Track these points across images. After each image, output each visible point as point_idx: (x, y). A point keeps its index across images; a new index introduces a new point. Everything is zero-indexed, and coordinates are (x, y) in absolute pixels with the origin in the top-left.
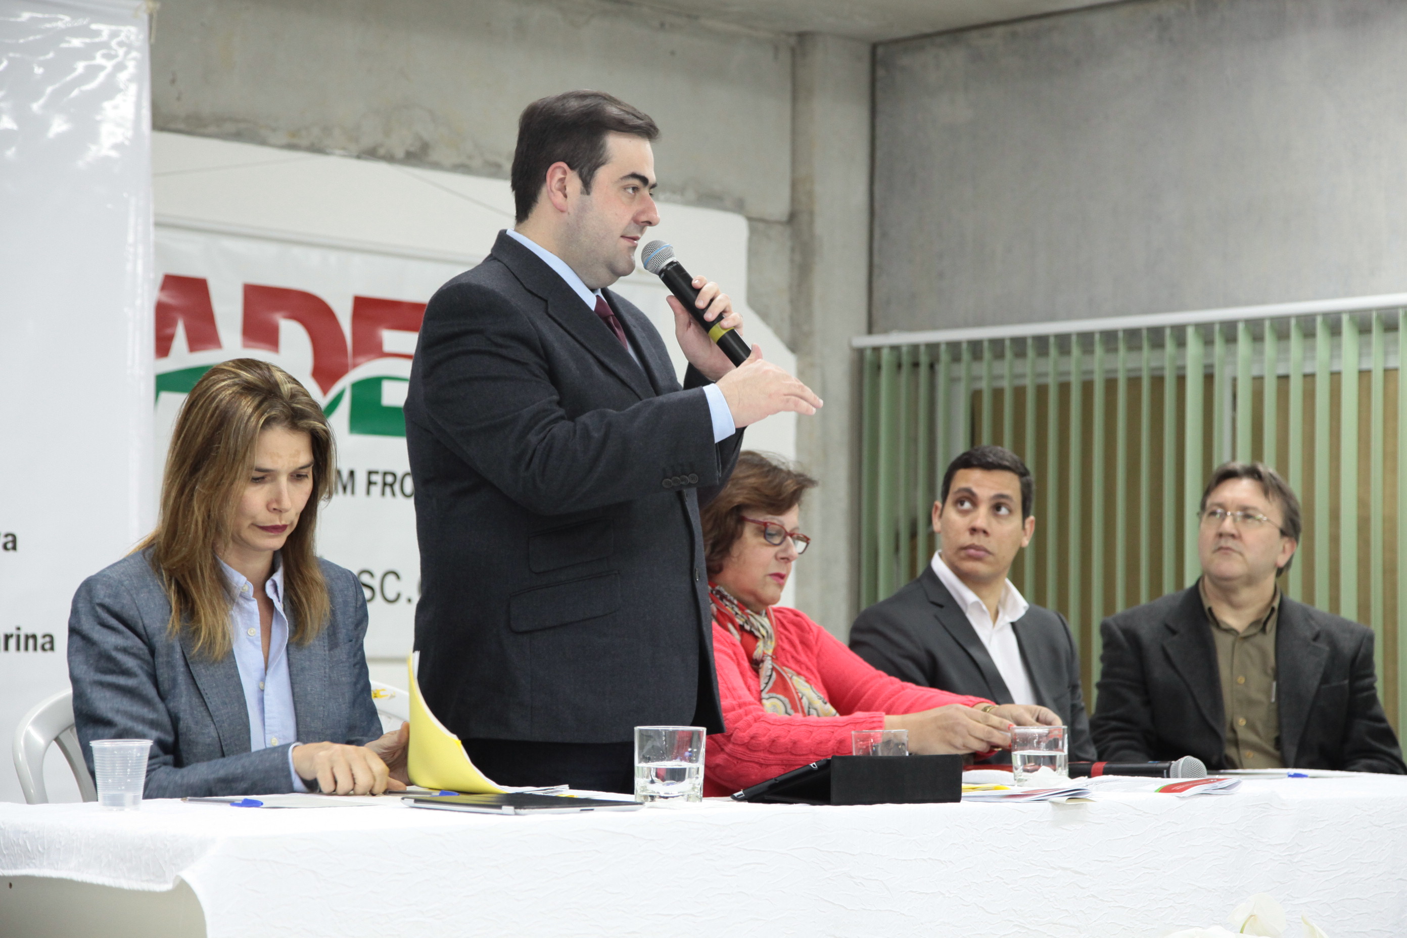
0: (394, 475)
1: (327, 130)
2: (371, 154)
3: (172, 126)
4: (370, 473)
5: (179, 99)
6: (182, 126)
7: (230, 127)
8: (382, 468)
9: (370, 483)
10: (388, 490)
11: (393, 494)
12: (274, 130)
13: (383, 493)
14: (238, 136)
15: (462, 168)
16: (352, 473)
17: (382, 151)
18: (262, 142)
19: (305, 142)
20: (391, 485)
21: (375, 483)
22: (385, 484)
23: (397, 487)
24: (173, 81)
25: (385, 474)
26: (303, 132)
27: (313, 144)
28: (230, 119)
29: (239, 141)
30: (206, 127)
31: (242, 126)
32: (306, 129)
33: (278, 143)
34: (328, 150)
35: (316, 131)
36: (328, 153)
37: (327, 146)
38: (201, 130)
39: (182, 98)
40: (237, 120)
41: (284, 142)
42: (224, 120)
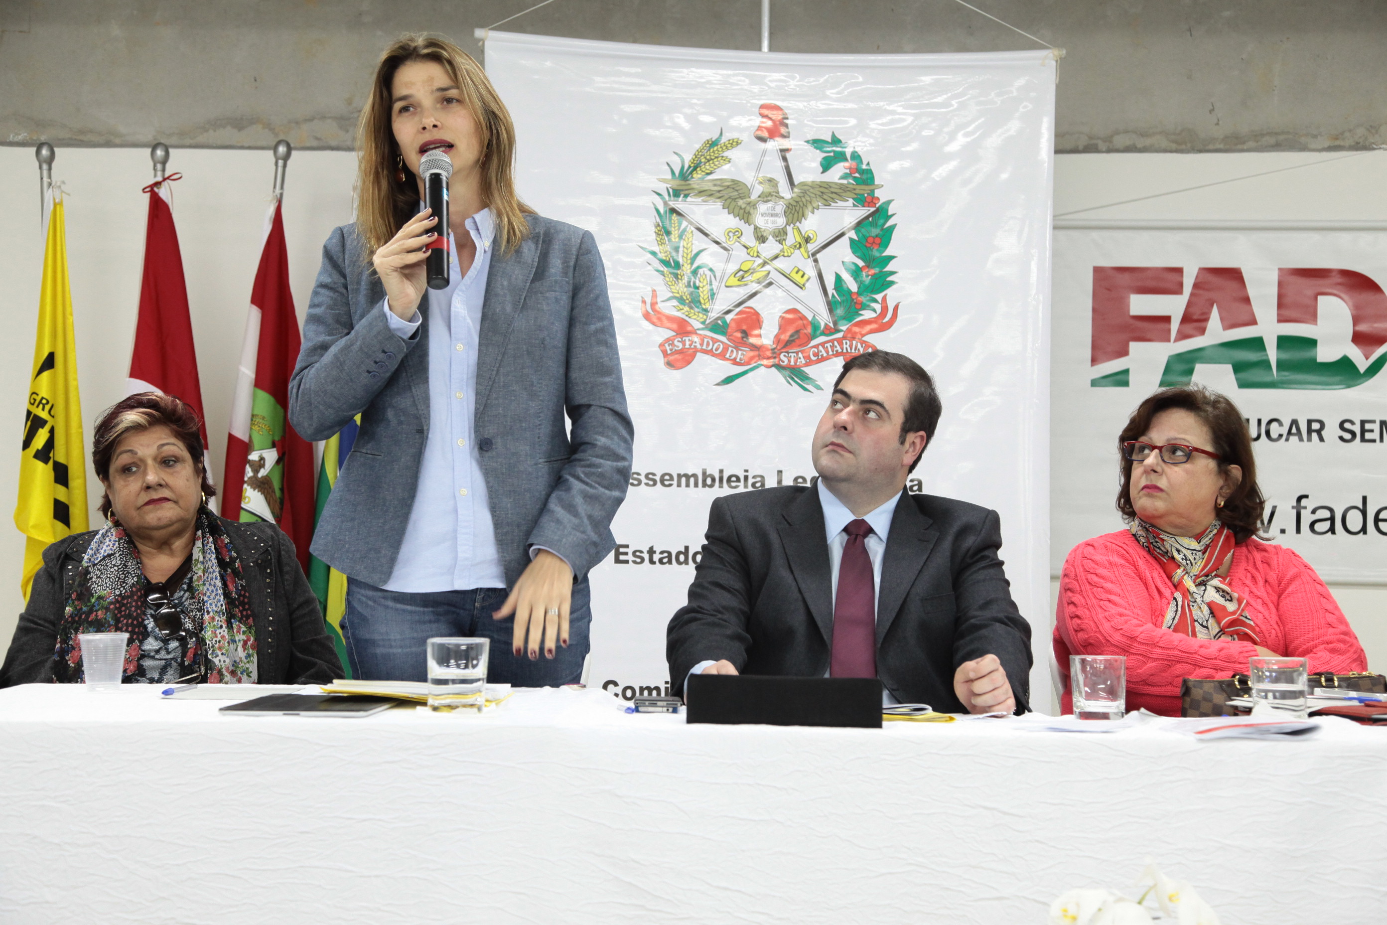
1: (1373, 129)
3: (1211, 147)
5: (1217, 124)
6: (1221, 146)
7: (1272, 140)
12: (1315, 136)
14: (1277, 147)
18: (1304, 148)
19: (1347, 143)
24: (1212, 111)
26: (1347, 134)
27: (1358, 143)
28: (1270, 134)
29: (1278, 151)
30: (1244, 143)
31: (1281, 137)
32: (1350, 131)
33: (1320, 147)
34: (1375, 146)
35: (1360, 131)
36: (1374, 149)
37: (1374, 143)
38: (1240, 147)
39: (1220, 122)
40: (1276, 134)
41: (1326, 145)
42: (1263, 135)
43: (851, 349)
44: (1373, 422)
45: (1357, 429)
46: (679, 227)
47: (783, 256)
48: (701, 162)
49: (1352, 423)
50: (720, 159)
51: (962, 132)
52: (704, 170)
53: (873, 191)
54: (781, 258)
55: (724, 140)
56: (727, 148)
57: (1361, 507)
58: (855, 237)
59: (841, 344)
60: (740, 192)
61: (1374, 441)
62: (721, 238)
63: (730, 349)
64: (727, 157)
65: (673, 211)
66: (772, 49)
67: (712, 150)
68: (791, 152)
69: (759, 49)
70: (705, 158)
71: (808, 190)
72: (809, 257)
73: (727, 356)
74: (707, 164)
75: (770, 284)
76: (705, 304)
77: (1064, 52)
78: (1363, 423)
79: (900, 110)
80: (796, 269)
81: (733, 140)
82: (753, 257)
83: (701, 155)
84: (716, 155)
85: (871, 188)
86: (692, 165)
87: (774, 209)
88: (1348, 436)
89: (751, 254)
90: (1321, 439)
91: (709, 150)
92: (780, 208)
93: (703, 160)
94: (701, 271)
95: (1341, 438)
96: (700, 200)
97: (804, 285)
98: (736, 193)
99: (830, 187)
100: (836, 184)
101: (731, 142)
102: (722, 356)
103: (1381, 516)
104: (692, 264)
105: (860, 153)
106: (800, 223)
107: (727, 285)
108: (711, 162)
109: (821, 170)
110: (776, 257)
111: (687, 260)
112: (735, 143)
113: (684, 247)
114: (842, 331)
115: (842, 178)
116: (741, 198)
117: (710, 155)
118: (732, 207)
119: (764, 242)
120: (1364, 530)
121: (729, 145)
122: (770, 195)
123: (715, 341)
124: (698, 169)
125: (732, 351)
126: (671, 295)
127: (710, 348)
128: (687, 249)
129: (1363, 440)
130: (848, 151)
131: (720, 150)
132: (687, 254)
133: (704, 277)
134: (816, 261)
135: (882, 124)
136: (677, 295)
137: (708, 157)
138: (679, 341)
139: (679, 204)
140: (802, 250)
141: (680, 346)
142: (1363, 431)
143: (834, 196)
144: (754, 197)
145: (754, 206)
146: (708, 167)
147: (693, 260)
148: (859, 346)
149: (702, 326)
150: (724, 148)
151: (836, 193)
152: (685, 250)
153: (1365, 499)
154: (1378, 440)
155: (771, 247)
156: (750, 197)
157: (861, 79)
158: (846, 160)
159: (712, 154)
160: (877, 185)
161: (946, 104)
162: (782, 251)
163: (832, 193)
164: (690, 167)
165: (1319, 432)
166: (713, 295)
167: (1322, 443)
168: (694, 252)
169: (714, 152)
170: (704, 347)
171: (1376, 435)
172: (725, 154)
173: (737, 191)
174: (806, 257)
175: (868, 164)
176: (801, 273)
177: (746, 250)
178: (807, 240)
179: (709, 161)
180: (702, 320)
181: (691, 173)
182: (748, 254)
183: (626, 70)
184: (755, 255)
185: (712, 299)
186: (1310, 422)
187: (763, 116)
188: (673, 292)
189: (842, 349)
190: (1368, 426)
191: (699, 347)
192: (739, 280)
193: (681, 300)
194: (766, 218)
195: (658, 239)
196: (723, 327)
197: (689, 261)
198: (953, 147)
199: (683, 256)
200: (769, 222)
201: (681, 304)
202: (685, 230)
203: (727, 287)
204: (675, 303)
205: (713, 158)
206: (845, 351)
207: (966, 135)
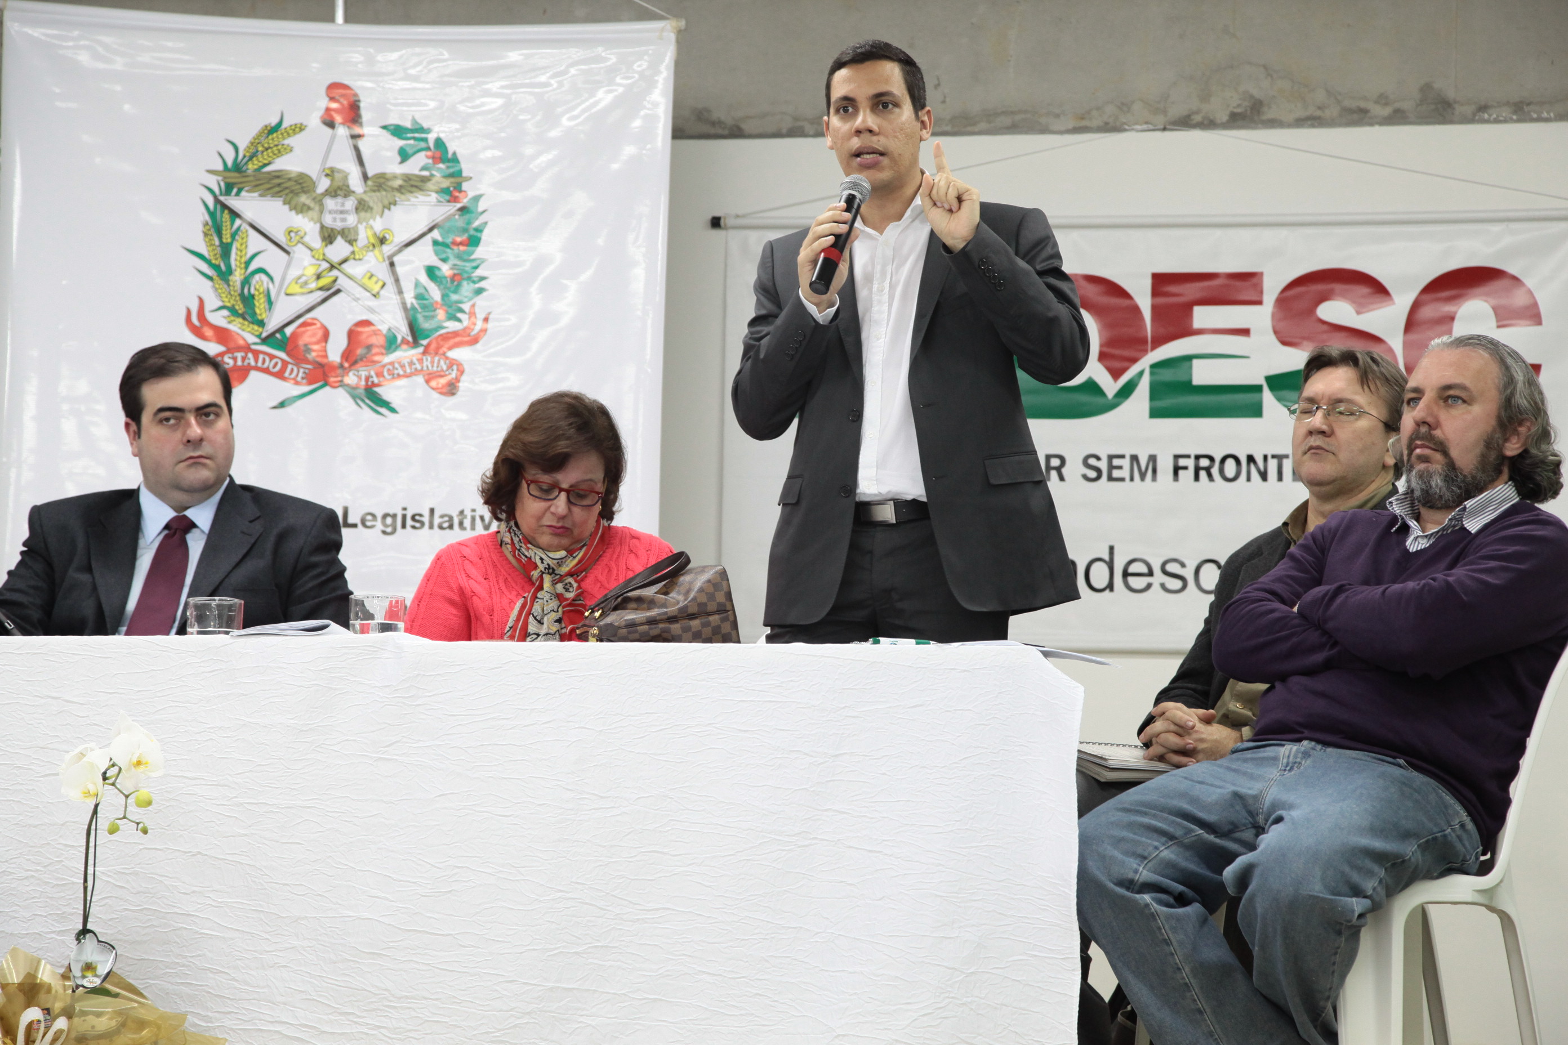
0: (1211, 459)
1: (1125, 107)
2: (1185, 123)
4: (1177, 457)
5: (944, 102)
6: (948, 128)
7: (1007, 121)
8: (1193, 453)
9: (1177, 469)
10: (1203, 474)
11: (1210, 476)
12: (1057, 116)
13: (1197, 478)
14: (1014, 129)
15: (1314, 121)
16: (1153, 459)
17: (1197, 118)
18: (1044, 130)
19: (1096, 122)
20: (1208, 470)
21: (1185, 468)
22: (1197, 470)
23: (1215, 471)
24: (937, 86)
25: (1198, 457)
26: (1094, 113)
27: (1107, 124)
28: (1004, 113)
29: (1014, 133)
30: (974, 124)
31: (1018, 118)
32: (1098, 109)
33: (1063, 128)
34: (1126, 127)
35: (1110, 109)
36: (1125, 130)
37: (1125, 123)
38: (969, 129)
39: (948, 100)
40: (1013, 113)
41: (1070, 126)
42: (997, 114)
43: (433, 366)
44: (1123, 457)
45: (1103, 465)
46: (232, 223)
47: (354, 259)
48: (257, 151)
49: (1098, 458)
50: (280, 147)
51: (567, 116)
52: (261, 159)
53: (459, 184)
54: (351, 262)
55: (285, 124)
56: (289, 135)
57: (1107, 558)
58: (439, 238)
59: (420, 361)
60: (304, 185)
61: (1122, 480)
62: (282, 239)
63: (290, 367)
64: (288, 145)
65: (225, 206)
66: (347, 20)
67: (270, 137)
68: (364, 139)
69: (331, 19)
70: (263, 146)
71: (384, 183)
72: (384, 260)
73: (287, 374)
74: (265, 153)
75: (338, 291)
76: (261, 315)
77: (682, 23)
78: (1111, 458)
79: (494, 90)
80: (369, 275)
81: (296, 125)
82: (318, 260)
83: (258, 143)
84: (276, 143)
85: (458, 180)
86: (248, 154)
87: (343, 205)
88: (1093, 474)
89: (317, 257)
90: (1062, 478)
91: (267, 137)
92: (350, 203)
93: (260, 149)
94: (257, 277)
95: (1085, 477)
96: (256, 194)
97: (378, 293)
98: (298, 187)
99: (410, 179)
100: (417, 176)
101: (293, 127)
102: (280, 375)
103: (1132, 569)
104: (246, 268)
105: (445, 140)
106: (374, 220)
107: (289, 291)
108: (270, 151)
109: (399, 159)
110: (345, 261)
111: (241, 263)
112: (299, 128)
113: (237, 249)
114: (422, 345)
115: (423, 169)
116: (305, 192)
117: (268, 143)
118: (293, 203)
119: (331, 243)
120: (1110, 586)
121: (291, 132)
122: (340, 188)
123: (272, 357)
124: (254, 159)
125: (292, 370)
126: (220, 304)
127: (266, 365)
128: (241, 251)
129: (1110, 478)
130: (431, 137)
131: (280, 136)
132: (241, 257)
133: (260, 283)
134: (392, 264)
135: (473, 107)
136: (228, 304)
137: (266, 145)
138: (229, 358)
139: (232, 202)
140: (377, 251)
141: (231, 362)
142: (1111, 467)
143: (413, 189)
144: (321, 189)
145: (319, 201)
146: (266, 157)
147: (247, 264)
148: (442, 362)
149: (257, 340)
150: (285, 134)
151: (416, 187)
152: (239, 253)
153: (1112, 549)
154: (1128, 478)
155: (339, 249)
156: (315, 191)
157: (446, 55)
158: (428, 149)
159: (271, 142)
160: (466, 177)
161: (546, 85)
162: (353, 253)
163: (412, 186)
164: (244, 156)
165: (1059, 469)
166: (270, 303)
167: (1062, 483)
168: (250, 254)
169: (273, 139)
170: (260, 364)
171: (1125, 473)
172: (286, 142)
173: (300, 184)
174: (381, 259)
175: (454, 154)
176: (374, 279)
177: (309, 252)
178: (382, 241)
179: (267, 149)
180: (257, 333)
181: (246, 163)
182: (313, 257)
183: (170, 44)
184: (321, 257)
185: (270, 309)
186: (1048, 458)
187: (332, 99)
188: (223, 301)
189: (422, 367)
190: (1116, 462)
191: (253, 363)
192: (301, 287)
193: (232, 310)
194: (334, 215)
195: (207, 240)
196: (281, 341)
197: (243, 266)
198: (554, 133)
199: (236, 260)
200: (338, 220)
201: (233, 315)
202: (239, 228)
203: (287, 295)
204: (225, 313)
205: (272, 146)
206: (425, 368)
207: (570, 119)
